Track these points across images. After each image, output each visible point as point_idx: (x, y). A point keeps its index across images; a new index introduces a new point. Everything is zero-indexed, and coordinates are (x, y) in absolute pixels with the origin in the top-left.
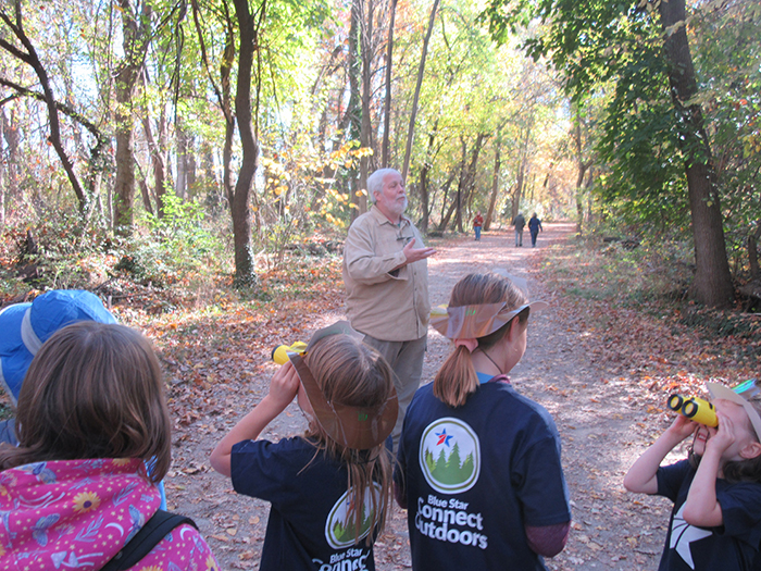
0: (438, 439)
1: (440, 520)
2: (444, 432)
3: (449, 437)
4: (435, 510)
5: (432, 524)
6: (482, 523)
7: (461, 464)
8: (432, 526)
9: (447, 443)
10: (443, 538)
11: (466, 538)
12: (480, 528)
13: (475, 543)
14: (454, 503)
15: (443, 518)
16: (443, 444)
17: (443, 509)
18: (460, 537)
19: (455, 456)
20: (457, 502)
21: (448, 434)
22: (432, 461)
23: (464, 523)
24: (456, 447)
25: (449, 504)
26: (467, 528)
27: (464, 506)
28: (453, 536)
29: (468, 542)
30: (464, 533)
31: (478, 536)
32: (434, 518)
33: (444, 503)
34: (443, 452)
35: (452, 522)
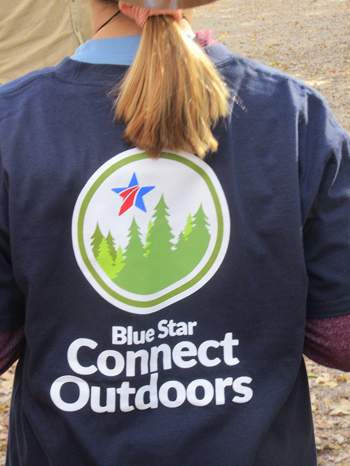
0: (121, 201)
1: (144, 371)
2: (134, 181)
3: (146, 190)
4: (132, 355)
5: (125, 385)
6: (236, 352)
7: (175, 241)
8: (125, 389)
9: (141, 205)
10: (153, 404)
11: (200, 393)
12: (231, 361)
13: (221, 400)
14: (167, 328)
15: (149, 366)
16: (133, 209)
17: (147, 347)
18: (186, 393)
19: (161, 228)
20: (172, 324)
21: (142, 184)
22: (113, 254)
23: (192, 363)
24: (162, 209)
25: (158, 332)
26: (199, 371)
27: (188, 328)
28: (172, 394)
29: (206, 401)
30: (194, 384)
31: (229, 381)
32: (131, 373)
33: (147, 336)
34: (134, 227)
35: (167, 366)
